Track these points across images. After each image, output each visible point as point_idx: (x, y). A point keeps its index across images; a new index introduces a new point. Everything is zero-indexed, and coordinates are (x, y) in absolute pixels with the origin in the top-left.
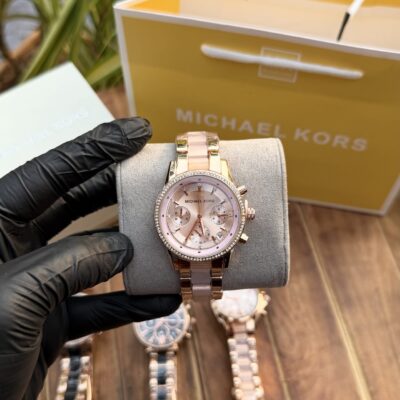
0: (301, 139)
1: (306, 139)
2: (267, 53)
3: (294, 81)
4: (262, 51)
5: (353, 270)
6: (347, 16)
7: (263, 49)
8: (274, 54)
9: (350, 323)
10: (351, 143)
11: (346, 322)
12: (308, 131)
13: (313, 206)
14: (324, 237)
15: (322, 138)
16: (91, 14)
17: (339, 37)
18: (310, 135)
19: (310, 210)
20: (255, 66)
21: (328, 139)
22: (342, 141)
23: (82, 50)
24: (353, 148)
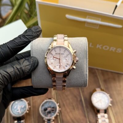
0: (99, 48)
1: (100, 48)
2: (89, 18)
3: (98, 28)
4: (87, 18)
5: (115, 93)
6: (116, 6)
7: (87, 16)
8: (91, 19)
9: (114, 111)
10: (116, 50)
11: (112, 111)
12: (101, 45)
13: (102, 70)
14: (105, 81)
15: (106, 48)
16: (27, 3)
17: (113, 13)
18: (102, 47)
19: (100, 71)
20: (84, 22)
21: (108, 48)
22: (113, 49)
23: (24, 15)
24: (117, 52)
